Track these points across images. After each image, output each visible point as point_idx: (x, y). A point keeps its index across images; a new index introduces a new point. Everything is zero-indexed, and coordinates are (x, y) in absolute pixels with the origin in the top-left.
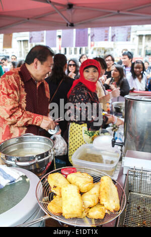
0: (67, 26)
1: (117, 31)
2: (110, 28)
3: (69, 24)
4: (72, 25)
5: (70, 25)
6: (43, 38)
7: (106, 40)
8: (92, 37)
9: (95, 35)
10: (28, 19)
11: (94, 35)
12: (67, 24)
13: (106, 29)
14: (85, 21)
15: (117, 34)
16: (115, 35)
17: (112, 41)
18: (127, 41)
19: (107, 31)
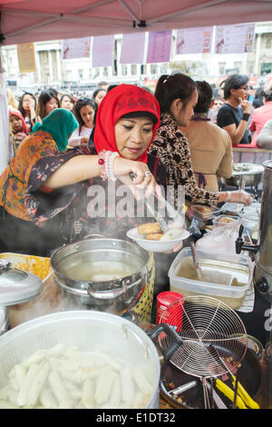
0: (134, 26)
1: (228, 32)
2: (215, 27)
3: (138, 22)
4: (143, 25)
5: (139, 25)
6: (89, 50)
7: (207, 51)
8: (179, 46)
9: (185, 42)
10: (62, 15)
11: (183, 42)
12: (134, 22)
13: (207, 29)
14: (168, 16)
15: (228, 39)
16: (222, 42)
17: (218, 52)
18: (246, 51)
19: (208, 35)
